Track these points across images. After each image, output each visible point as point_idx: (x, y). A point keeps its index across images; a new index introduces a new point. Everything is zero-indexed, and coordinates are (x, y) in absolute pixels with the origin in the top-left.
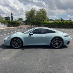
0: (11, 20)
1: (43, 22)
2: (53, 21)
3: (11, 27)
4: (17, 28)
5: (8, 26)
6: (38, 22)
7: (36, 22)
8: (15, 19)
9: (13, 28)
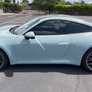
0: (12, 3)
1: (57, 5)
2: (70, 4)
3: (10, 12)
4: (18, 14)
5: (5, 11)
6: (49, 5)
7: (46, 5)
8: (18, 2)
9: (13, 14)
